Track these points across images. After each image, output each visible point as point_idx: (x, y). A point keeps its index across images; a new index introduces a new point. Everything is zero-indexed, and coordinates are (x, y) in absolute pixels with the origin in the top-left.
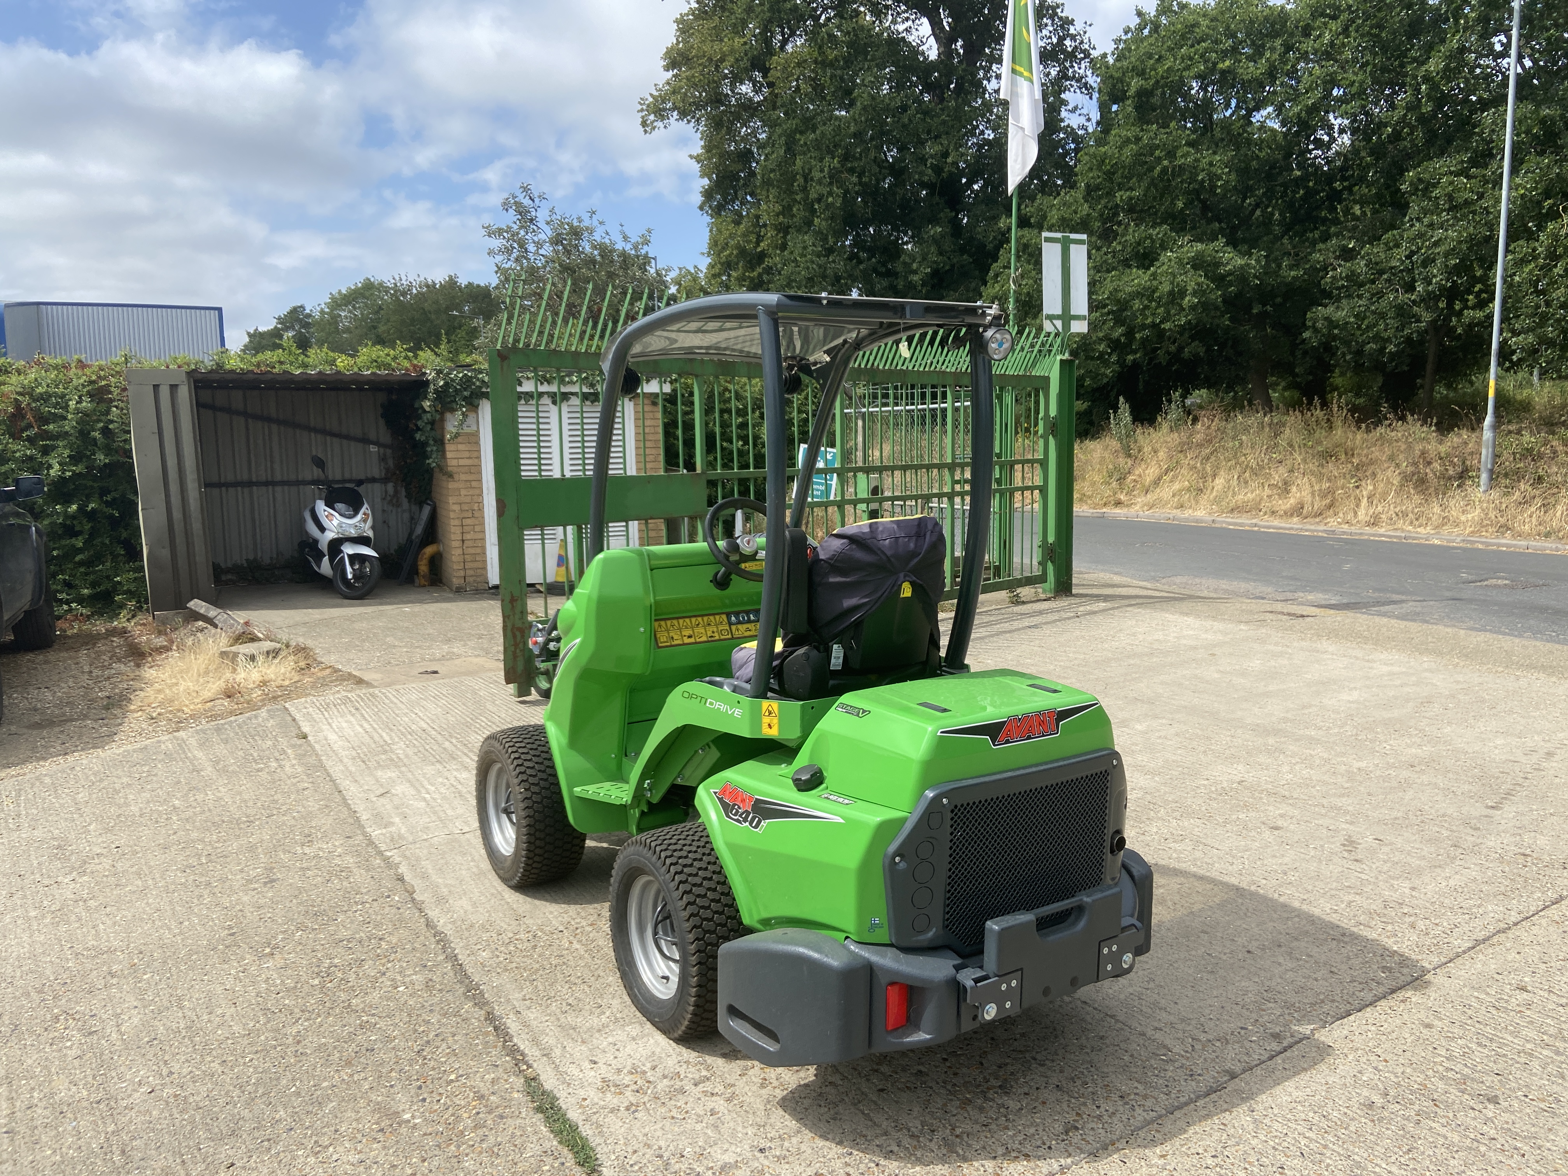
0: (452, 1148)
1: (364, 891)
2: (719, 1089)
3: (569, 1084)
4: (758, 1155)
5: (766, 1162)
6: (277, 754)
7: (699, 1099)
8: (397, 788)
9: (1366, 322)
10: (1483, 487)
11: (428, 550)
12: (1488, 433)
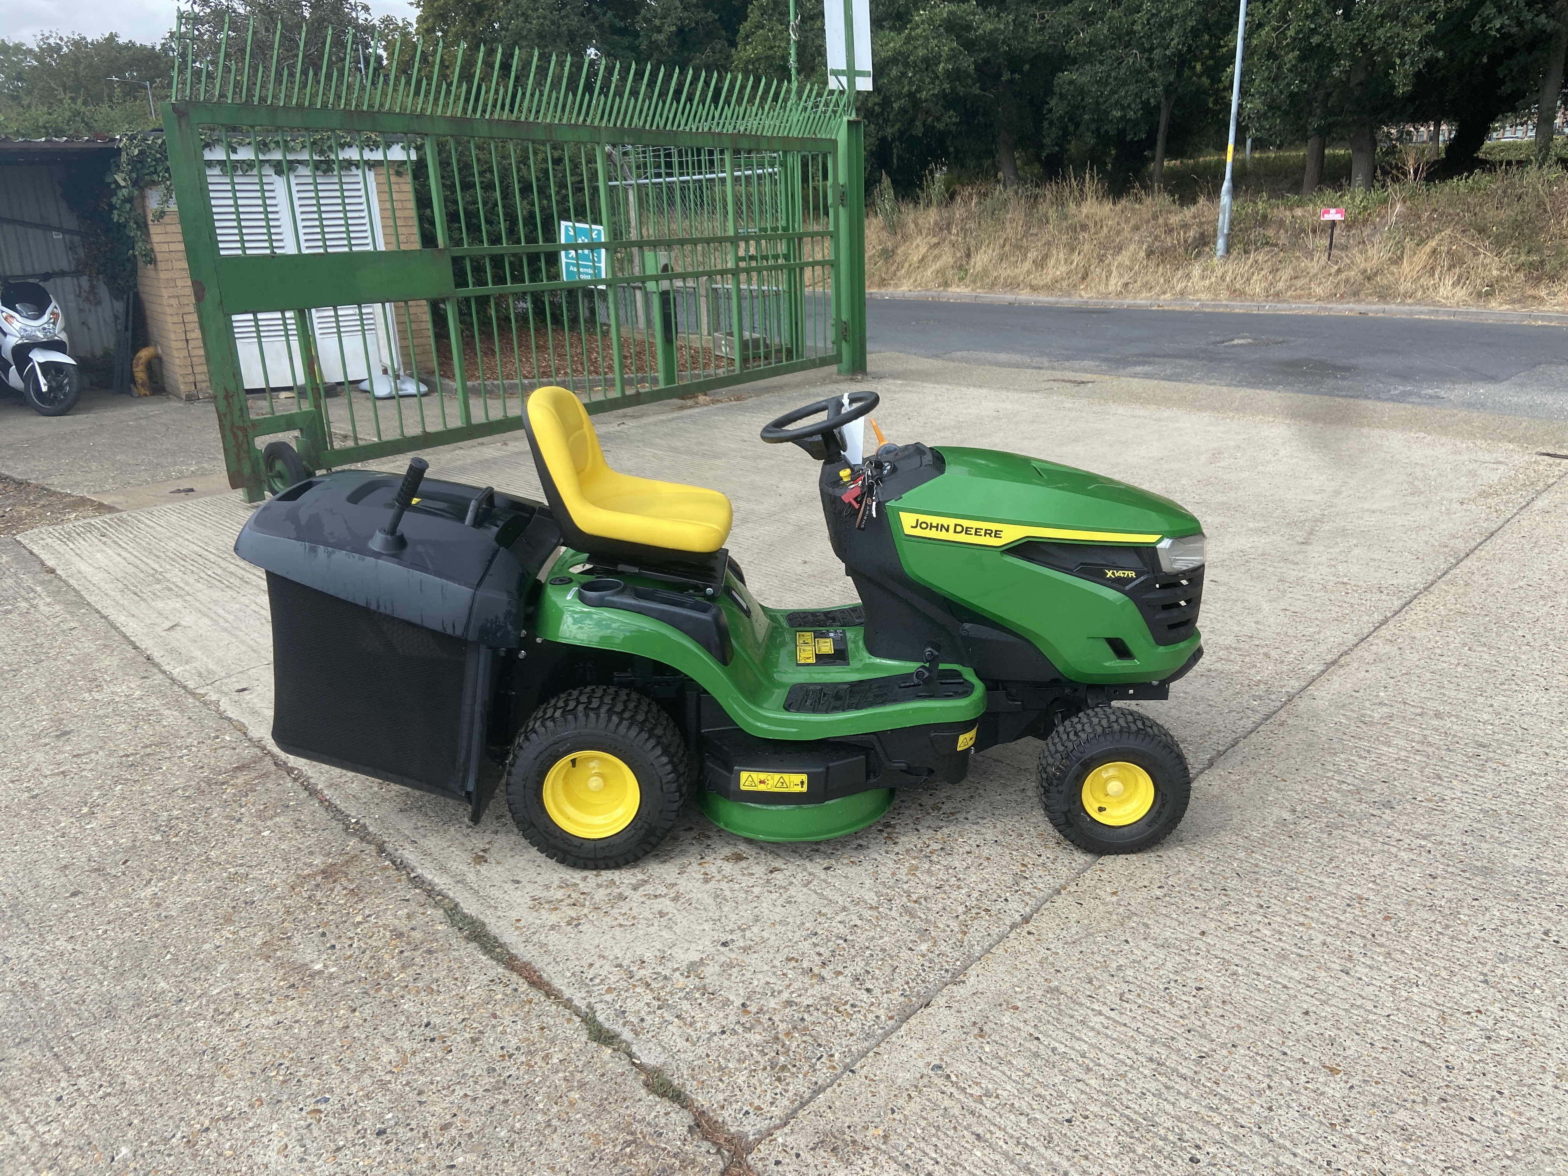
0: (383, 992)
1: (183, 733)
2: (662, 890)
3: (496, 908)
4: (722, 949)
5: (733, 956)
6: (23, 592)
7: (643, 903)
8: (187, 619)
9: (1108, 89)
10: (1220, 253)
11: (144, 354)
12: (1225, 198)
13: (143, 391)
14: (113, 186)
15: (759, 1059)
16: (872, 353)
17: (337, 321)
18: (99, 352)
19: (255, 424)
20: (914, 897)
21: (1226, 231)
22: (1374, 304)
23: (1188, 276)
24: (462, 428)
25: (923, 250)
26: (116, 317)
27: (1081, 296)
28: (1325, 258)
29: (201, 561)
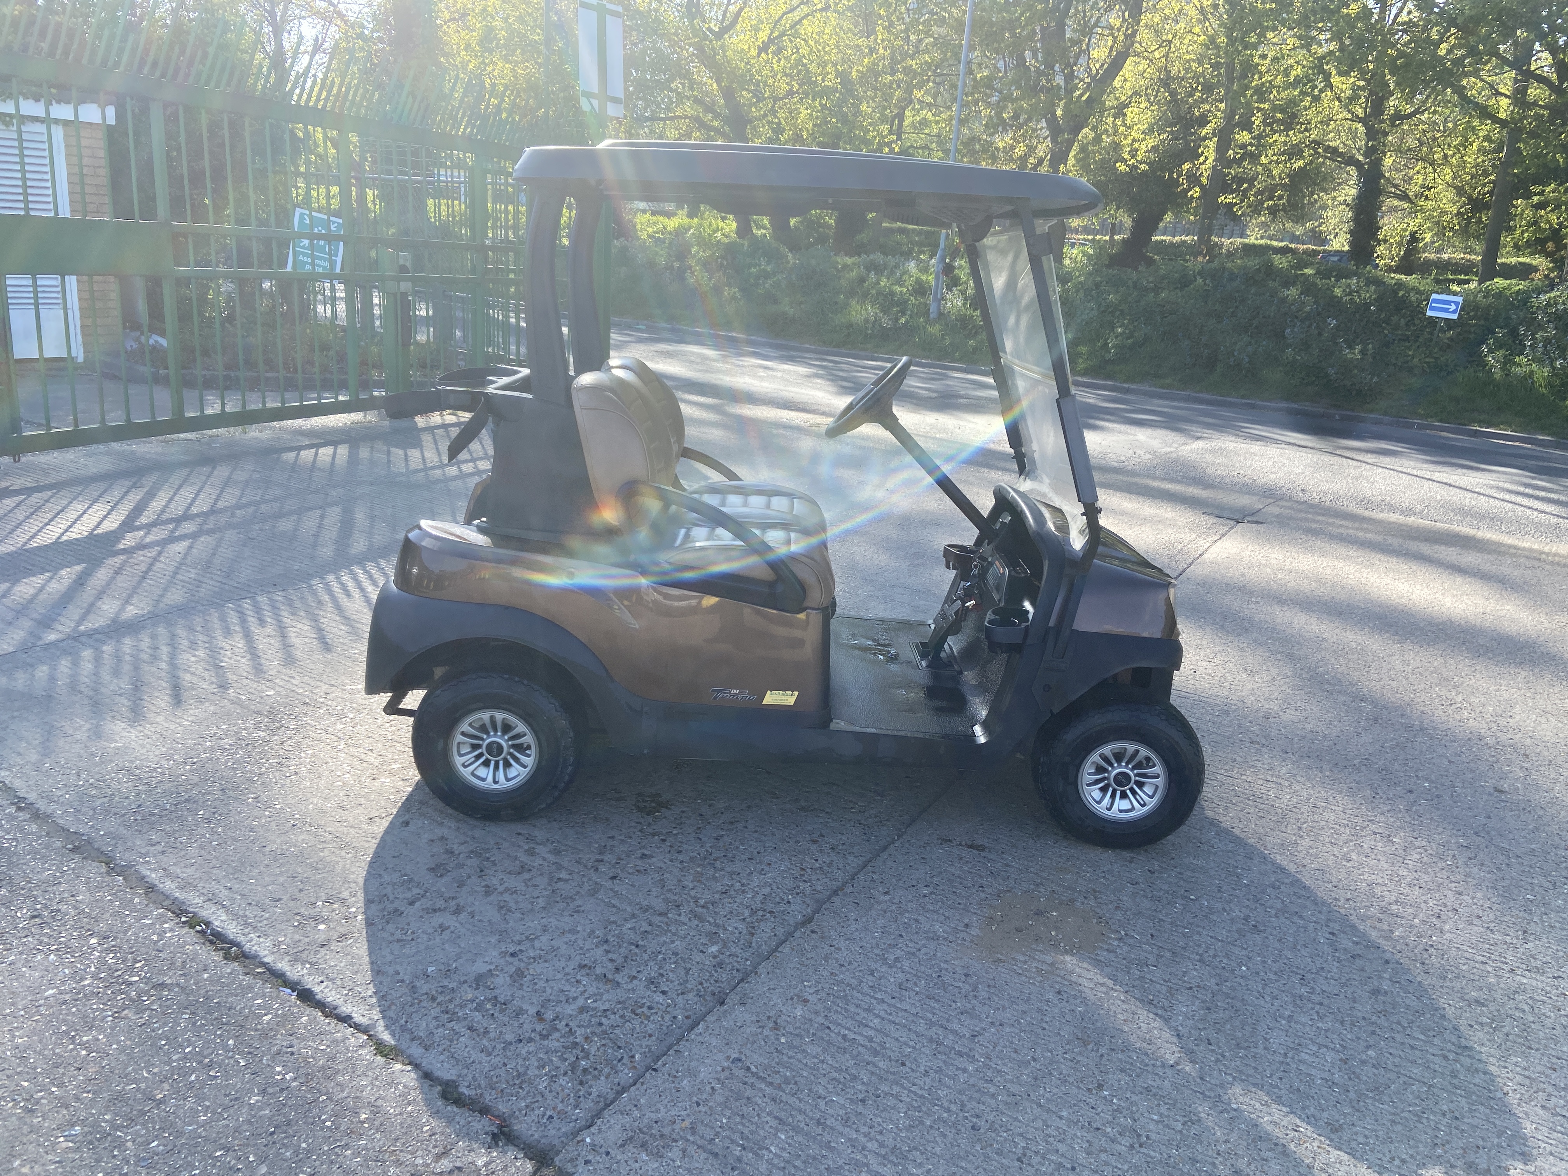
4: (511, 960)
5: (523, 965)
10: (932, 315)
15: (559, 1064)
20: (702, 902)
24: (172, 421)
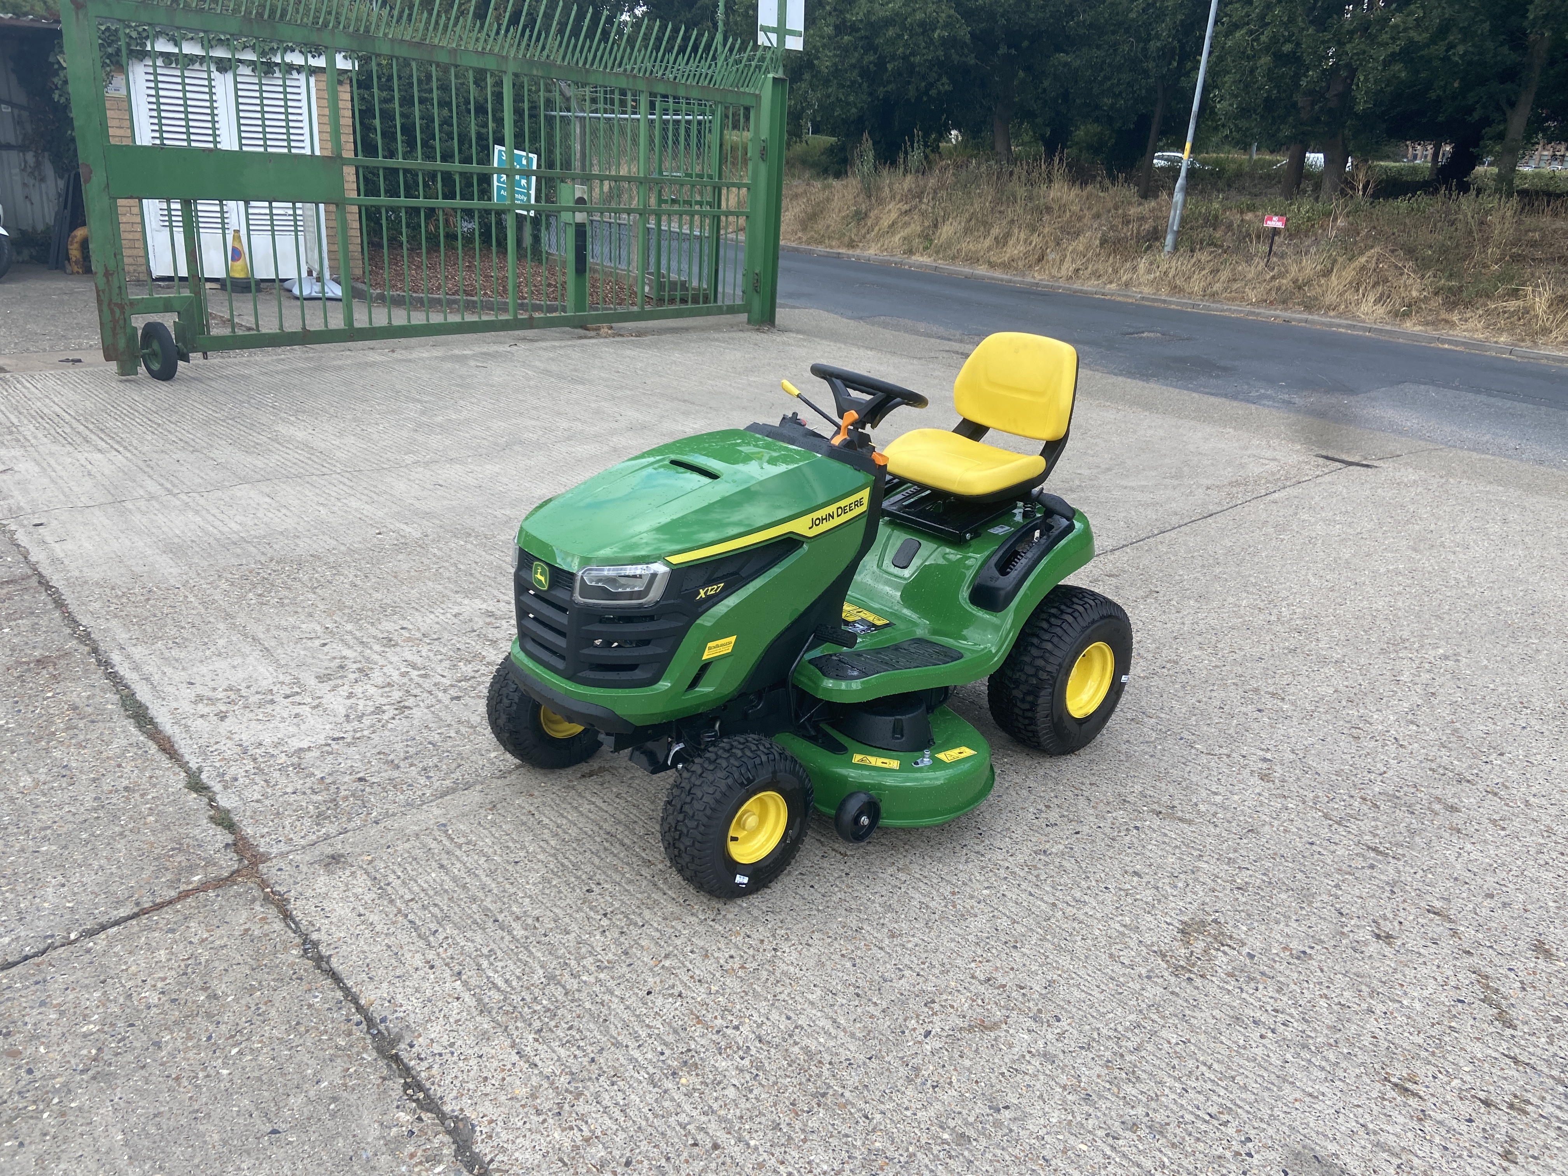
0: (42, 743)
3: (163, 699)
4: (331, 742)
5: (337, 747)
7: (287, 707)
8: (21, 466)
9: (1102, 74)
10: (1167, 249)
11: (80, 233)
12: (1178, 197)
13: (76, 269)
14: (56, 66)
15: (311, 810)
16: (783, 306)
17: (272, 220)
18: (40, 227)
19: (132, 303)
21: (1175, 228)
22: (1300, 312)
23: (1135, 269)
24: (344, 330)
25: (894, 215)
26: (59, 195)
27: (1034, 277)
28: (1262, 264)
29: (56, 420)
